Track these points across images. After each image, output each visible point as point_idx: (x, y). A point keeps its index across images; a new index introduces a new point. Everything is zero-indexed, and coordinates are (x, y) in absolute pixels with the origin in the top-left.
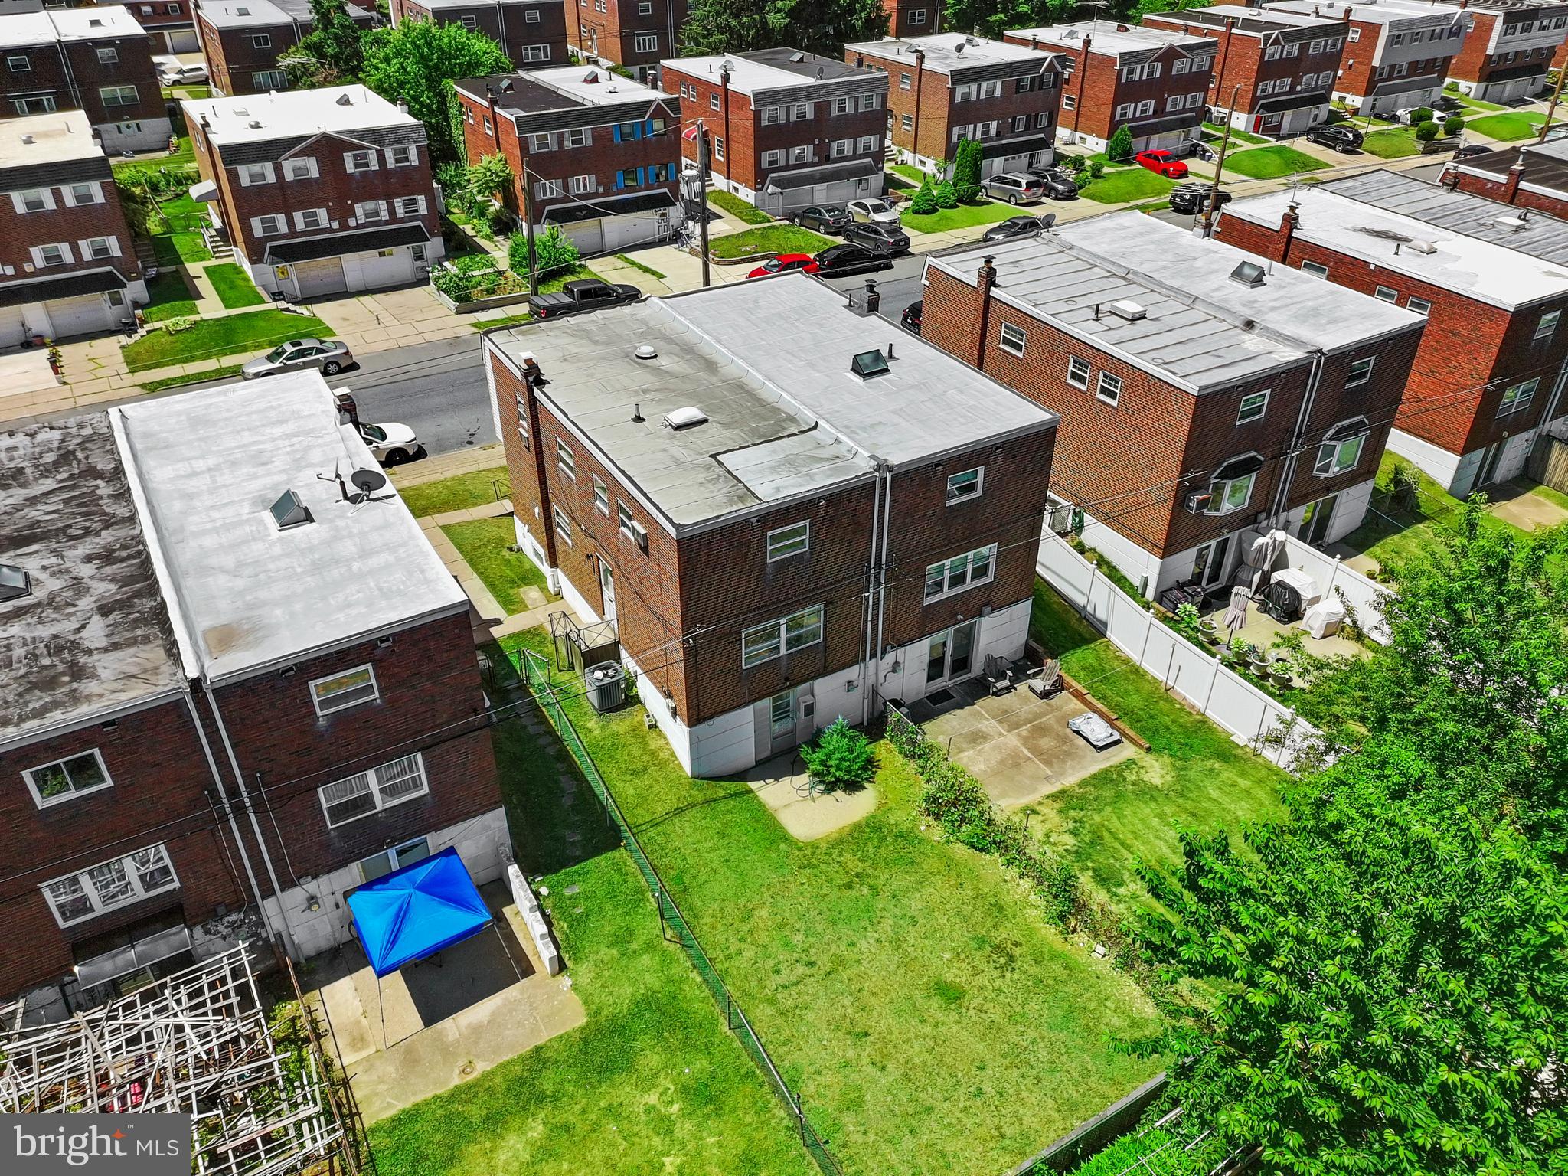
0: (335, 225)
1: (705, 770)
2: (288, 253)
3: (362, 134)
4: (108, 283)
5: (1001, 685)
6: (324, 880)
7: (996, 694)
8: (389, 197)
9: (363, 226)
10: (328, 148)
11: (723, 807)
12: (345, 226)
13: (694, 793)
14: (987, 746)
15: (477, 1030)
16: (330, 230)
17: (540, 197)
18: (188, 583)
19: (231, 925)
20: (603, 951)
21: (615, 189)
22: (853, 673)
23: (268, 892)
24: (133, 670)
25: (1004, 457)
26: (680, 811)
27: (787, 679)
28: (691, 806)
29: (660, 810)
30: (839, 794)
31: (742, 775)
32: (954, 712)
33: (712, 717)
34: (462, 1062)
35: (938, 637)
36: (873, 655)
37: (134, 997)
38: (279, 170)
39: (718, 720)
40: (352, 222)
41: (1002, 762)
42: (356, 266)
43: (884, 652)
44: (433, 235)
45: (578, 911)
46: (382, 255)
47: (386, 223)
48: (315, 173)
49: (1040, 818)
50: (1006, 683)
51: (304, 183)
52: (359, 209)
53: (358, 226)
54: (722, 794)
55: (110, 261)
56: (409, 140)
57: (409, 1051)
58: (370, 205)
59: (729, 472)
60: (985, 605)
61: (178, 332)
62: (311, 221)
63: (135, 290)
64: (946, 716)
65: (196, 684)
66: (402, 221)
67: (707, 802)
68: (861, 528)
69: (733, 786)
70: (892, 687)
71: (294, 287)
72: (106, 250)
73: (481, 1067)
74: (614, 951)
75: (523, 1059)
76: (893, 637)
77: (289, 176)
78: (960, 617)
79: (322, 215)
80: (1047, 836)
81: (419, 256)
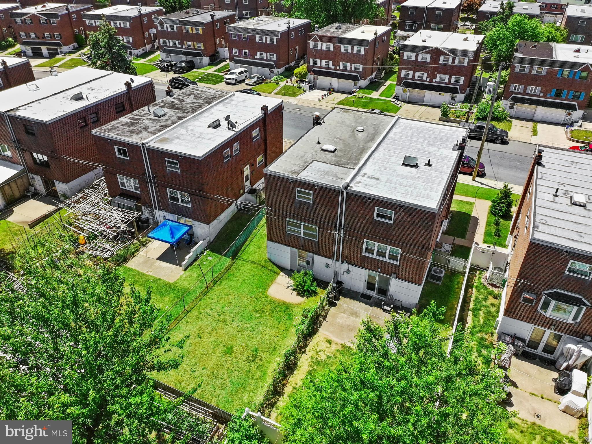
0: (428, 80)
1: (272, 259)
2: (408, 85)
3: (450, 50)
4: (354, 78)
5: (385, 307)
6: (167, 213)
8: (451, 75)
9: (437, 82)
10: (436, 53)
11: (265, 270)
12: (431, 81)
13: (263, 262)
14: (353, 318)
15: (160, 267)
16: (426, 81)
17: (512, 89)
19: (149, 211)
20: (195, 274)
21: (548, 96)
22: (330, 261)
23: (156, 209)
24: (144, 137)
25: (405, 213)
26: (254, 263)
27: (302, 246)
28: (258, 264)
29: (251, 259)
31: (282, 269)
32: (362, 303)
33: (275, 242)
34: (150, 270)
35: (373, 273)
36: (337, 260)
37: (121, 210)
38: (417, 56)
39: (276, 244)
40: (434, 80)
41: (348, 326)
42: (429, 95)
43: (342, 262)
44: (461, 92)
45: (204, 263)
46: (440, 94)
47: (446, 84)
48: (428, 60)
49: (328, 345)
50: (389, 309)
51: (423, 63)
52: (438, 76)
53: (436, 82)
54: (270, 268)
55: (358, 72)
56: (466, 56)
57: (148, 260)
58: (443, 76)
59: (307, 166)
60: (394, 273)
61: (358, 98)
62: (421, 76)
63: (363, 83)
64: (358, 302)
65: (143, 144)
66: (452, 84)
67: (263, 267)
68: (333, 206)
69: (276, 269)
70: (345, 278)
71: (407, 96)
72: (359, 69)
73: (151, 274)
74: (196, 276)
75: (156, 278)
76: (348, 259)
77: (419, 59)
78: (379, 270)
79: (425, 75)
80: (320, 351)
81: (453, 99)
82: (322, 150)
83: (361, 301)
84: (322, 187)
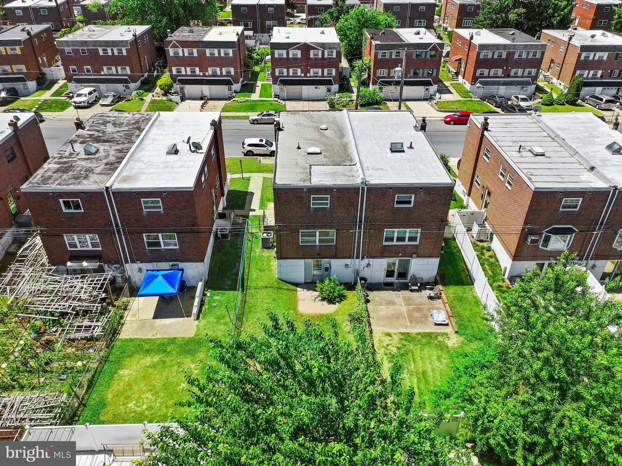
0: (303, 75)
1: (283, 278)
2: (285, 83)
3: (317, 44)
4: (227, 83)
5: (413, 288)
6: (144, 264)
7: (412, 291)
8: (323, 68)
9: (312, 77)
10: (306, 48)
11: (282, 291)
12: (306, 76)
13: (275, 283)
14: (392, 307)
15: (164, 326)
16: (300, 77)
17: (378, 75)
18: (131, 163)
19: (116, 268)
20: (212, 318)
21: (409, 76)
22: (349, 261)
23: (127, 262)
24: (98, 181)
25: (424, 193)
26: (266, 287)
27: (318, 254)
28: (272, 287)
29: (260, 284)
30: (325, 303)
31: (297, 285)
32: (389, 291)
33: (286, 259)
34: (155, 333)
35: (391, 260)
36: (358, 257)
37: (79, 276)
38: (288, 54)
39: (288, 260)
40: (308, 75)
41: (393, 315)
42: (307, 90)
43: (363, 258)
44: (335, 84)
45: (214, 304)
46: (316, 88)
47: (320, 77)
48: (299, 56)
49: (391, 338)
50: (417, 288)
51: (295, 59)
52: (312, 71)
53: (310, 77)
54: (286, 287)
55: (230, 76)
56: (334, 48)
57: (144, 323)
58: (316, 70)
59: (310, 172)
60: (414, 253)
61: (241, 102)
62: (295, 73)
63: (237, 87)
64: (386, 292)
65: (107, 188)
66: (325, 77)
67: (278, 288)
68: (353, 205)
69: (291, 287)
70: (366, 273)
71: (285, 95)
72: (230, 72)
73: (158, 336)
74: (215, 320)
75: (169, 339)
76: (368, 253)
77: (291, 56)
78: (400, 254)
79: (299, 70)
80: (388, 346)
81: (329, 90)
82: (309, 154)
83: (387, 290)
84: (340, 188)
